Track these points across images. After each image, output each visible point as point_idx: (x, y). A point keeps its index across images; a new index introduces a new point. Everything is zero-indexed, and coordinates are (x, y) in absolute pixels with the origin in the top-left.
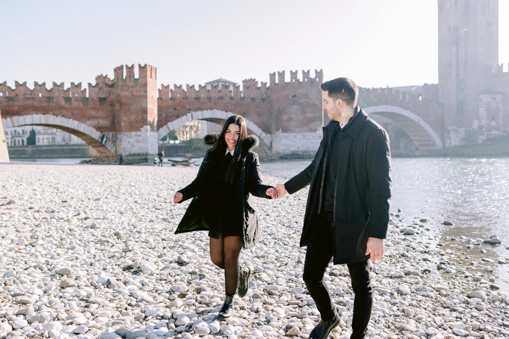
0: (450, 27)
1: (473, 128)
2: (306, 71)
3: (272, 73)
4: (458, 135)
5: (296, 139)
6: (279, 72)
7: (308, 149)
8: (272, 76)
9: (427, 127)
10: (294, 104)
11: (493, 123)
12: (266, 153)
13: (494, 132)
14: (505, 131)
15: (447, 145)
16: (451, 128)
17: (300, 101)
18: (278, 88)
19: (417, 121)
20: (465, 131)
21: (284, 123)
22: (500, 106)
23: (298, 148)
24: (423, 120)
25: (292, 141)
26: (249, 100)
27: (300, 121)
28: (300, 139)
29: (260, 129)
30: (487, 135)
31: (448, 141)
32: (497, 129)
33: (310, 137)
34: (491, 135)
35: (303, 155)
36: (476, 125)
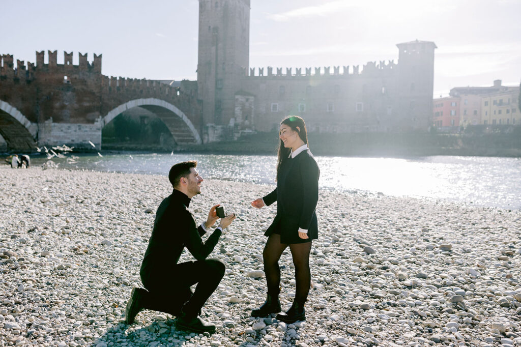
0: (210, 27)
1: (230, 126)
2: (83, 54)
3: (39, 51)
4: (216, 132)
5: (69, 131)
6: (49, 52)
7: (84, 142)
8: (40, 55)
9: (188, 122)
10: (68, 90)
11: (247, 122)
12: (29, 145)
13: (247, 131)
14: (255, 130)
15: (205, 141)
16: (209, 125)
17: (76, 87)
18: (48, 70)
19: (181, 116)
20: (222, 128)
21: (55, 111)
22: (253, 107)
23: (73, 141)
24: (186, 115)
25: (66, 133)
26: (12, 81)
27: (76, 110)
28: (75, 131)
29: (24, 117)
30: (242, 133)
31: (206, 137)
32: (250, 127)
33: (87, 129)
34: (245, 133)
35: (79, 149)
36: (232, 123)
